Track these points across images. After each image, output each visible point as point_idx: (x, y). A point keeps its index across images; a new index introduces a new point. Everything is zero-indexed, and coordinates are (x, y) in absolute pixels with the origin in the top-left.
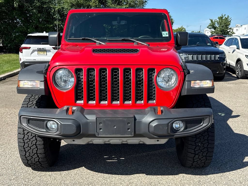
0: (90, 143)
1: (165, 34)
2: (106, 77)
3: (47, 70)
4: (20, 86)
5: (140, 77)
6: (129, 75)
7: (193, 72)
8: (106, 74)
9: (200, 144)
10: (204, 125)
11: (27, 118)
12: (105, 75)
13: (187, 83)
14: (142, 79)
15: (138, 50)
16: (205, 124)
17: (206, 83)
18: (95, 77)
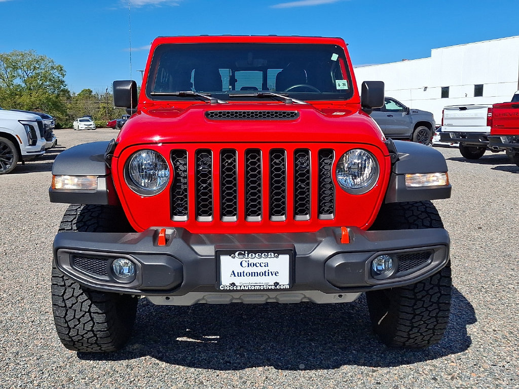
0: (201, 302)
1: (342, 85)
2: (234, 166)
3: (112, 152)
4: (57, 188)
5: (303, 168)
6: (281, 163)
7: (408, 156)
8: (235, 161)
10: (434, 264)
11: (70, 253)
12: (231, 163)
13: (398, 178)
14: (308, 171)
15: (295, 114)
16: (436, 261)
17: (435, 178)
18: (211, 168)
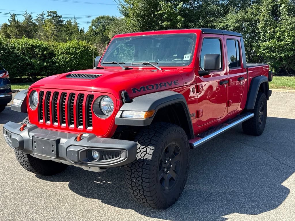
9: (135, 180)
